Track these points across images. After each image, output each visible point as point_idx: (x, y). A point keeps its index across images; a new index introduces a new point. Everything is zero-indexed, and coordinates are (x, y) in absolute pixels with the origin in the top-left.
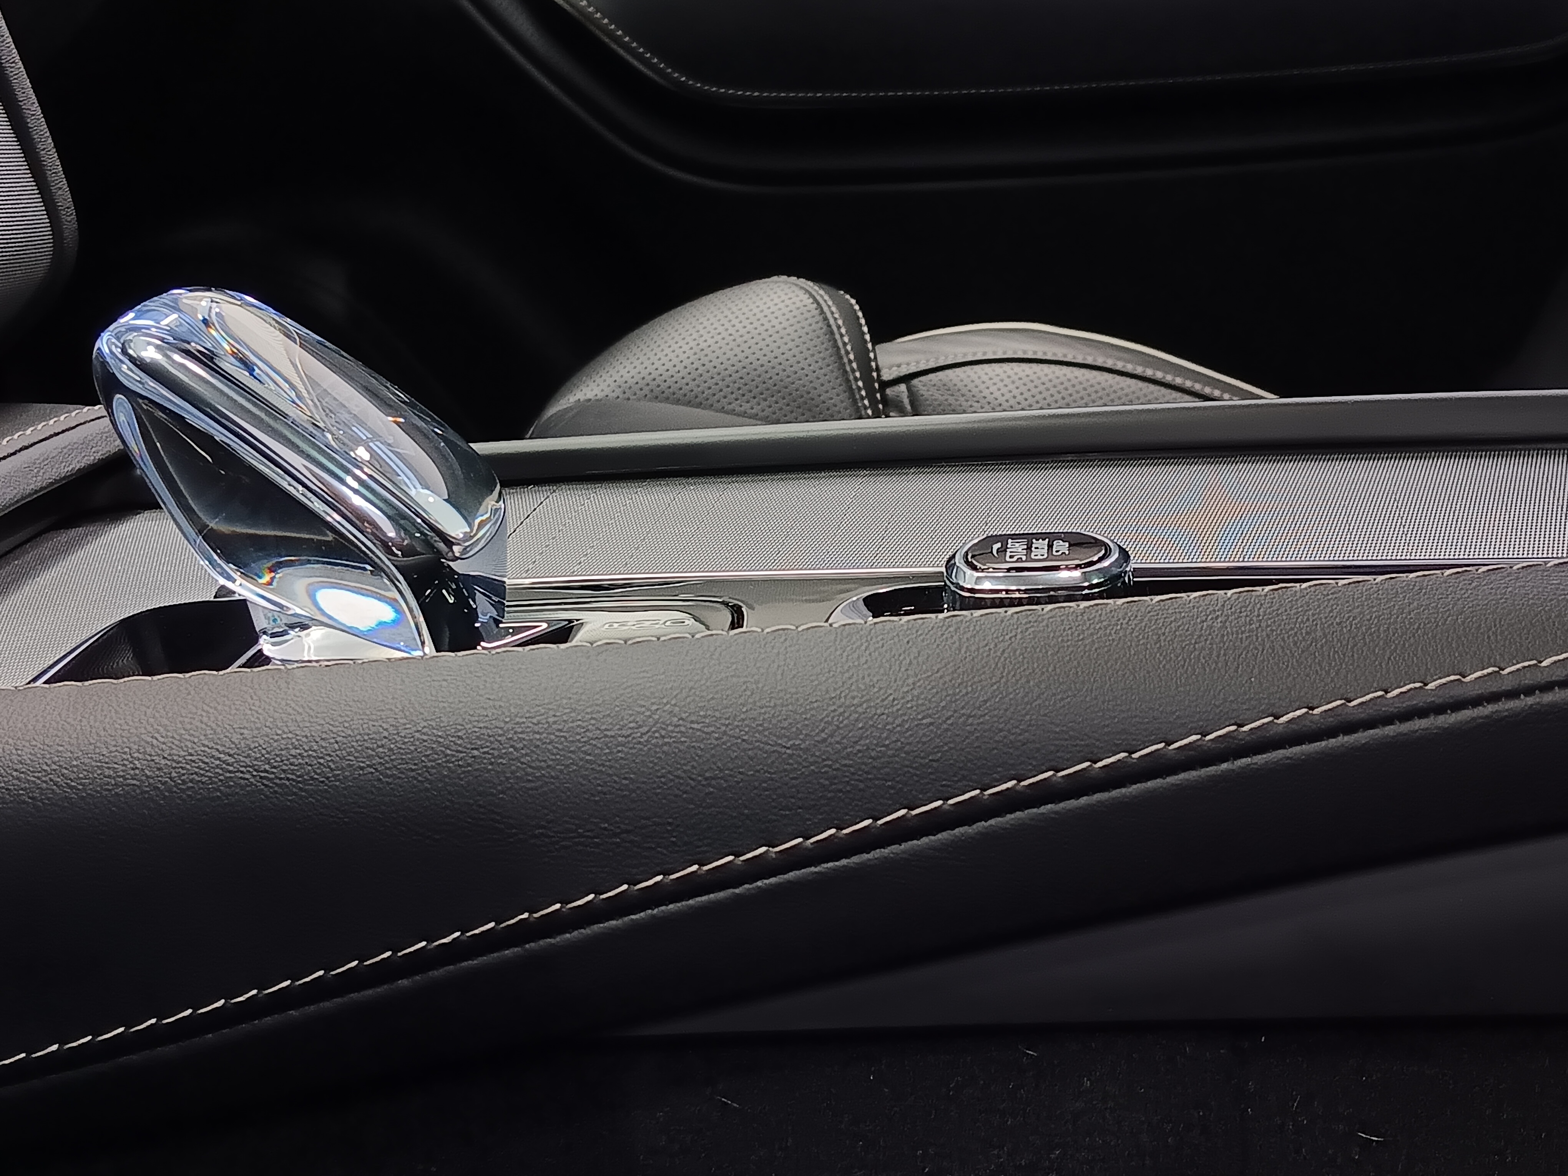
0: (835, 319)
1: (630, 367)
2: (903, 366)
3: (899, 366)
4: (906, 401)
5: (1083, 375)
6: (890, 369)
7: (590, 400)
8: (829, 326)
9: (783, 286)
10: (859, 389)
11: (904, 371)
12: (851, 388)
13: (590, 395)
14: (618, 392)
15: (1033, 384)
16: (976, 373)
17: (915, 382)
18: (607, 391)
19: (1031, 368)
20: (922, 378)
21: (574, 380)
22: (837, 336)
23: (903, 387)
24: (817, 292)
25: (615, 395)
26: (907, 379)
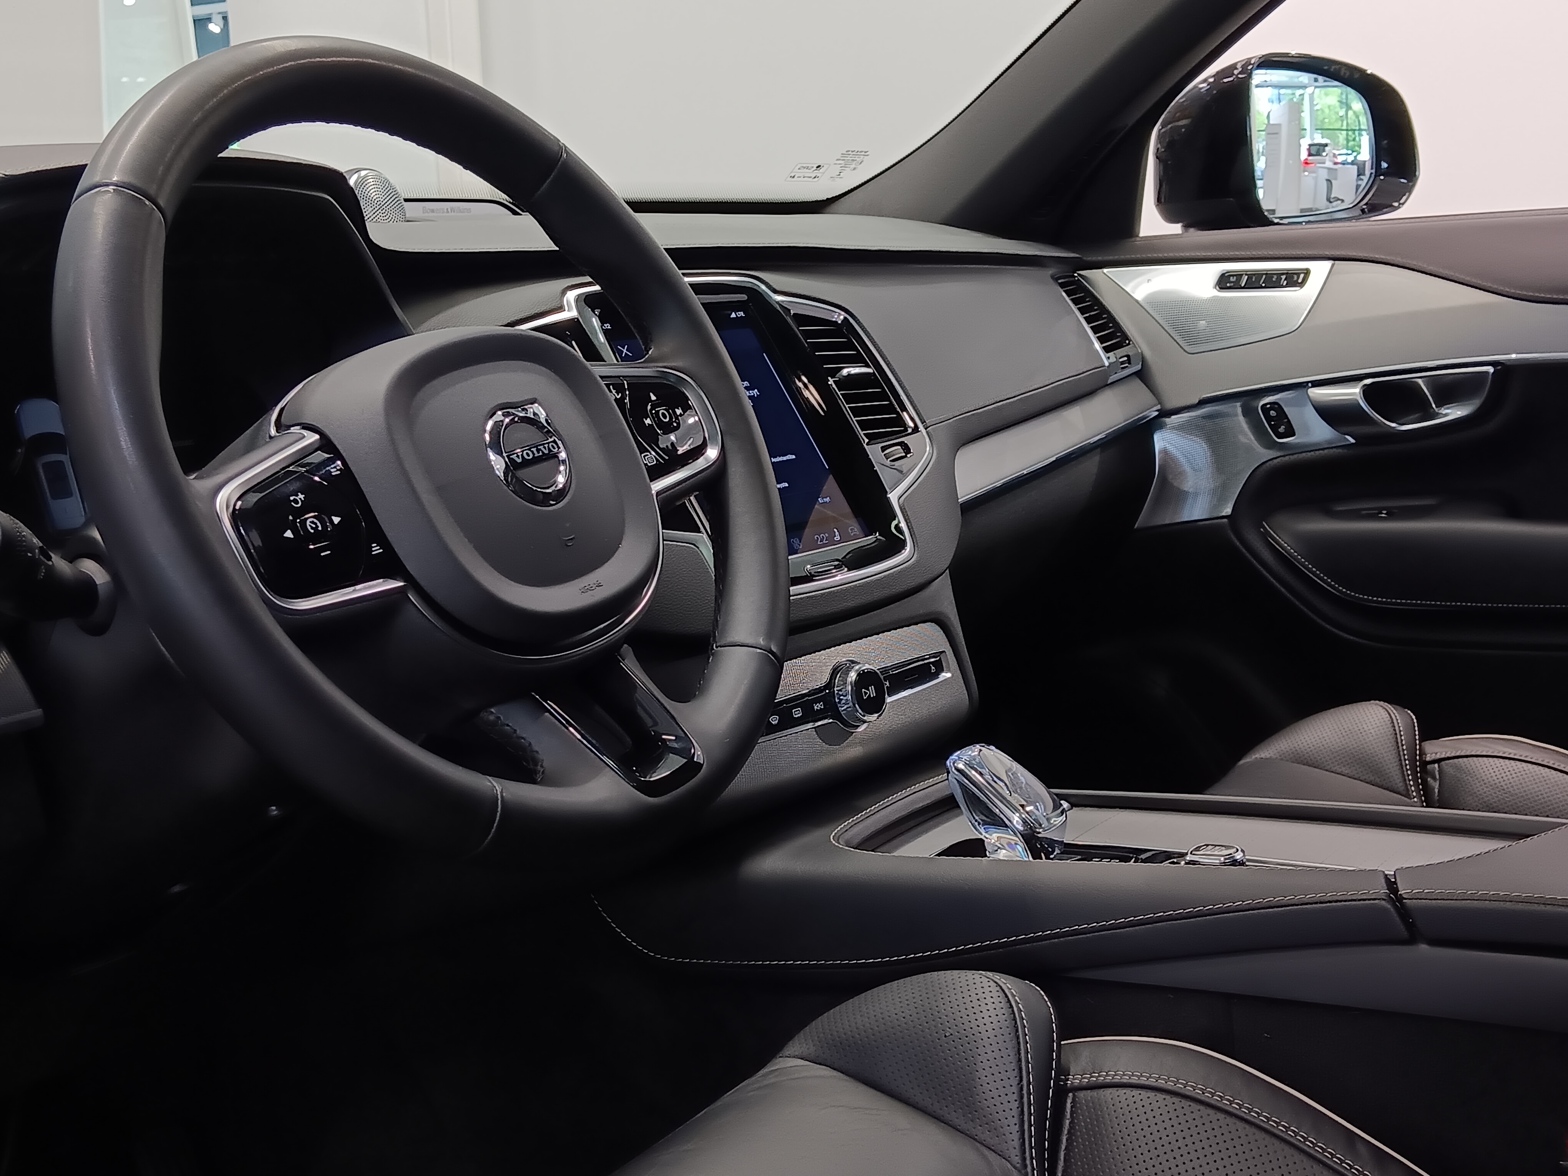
0: (1399, 727)
1: (1285, 743)
2: (1439, 754)
3: (1436, 754)
4: (1437, 773)
5: (1533, 768)
6: (1431, 754)
7: (1262, 758)
8: (1395, 730)
9: (1374, 707)
10: (1406, 765)
11: (1438, 756)
12: (1401, 764)
13: (1263, 756)
14: (1278, 755)
15: (1514, 772)
16: (1474, 761)
17: (1443, 763)
18: (1272, 754)
19: (1504, 762)
20: (1447, 762)
21: (1258, 747)
22: (1398, 736)
23: (1436, 765)
24: (1392, 711)
25: (1275, 757)
26: (1439, 761)
